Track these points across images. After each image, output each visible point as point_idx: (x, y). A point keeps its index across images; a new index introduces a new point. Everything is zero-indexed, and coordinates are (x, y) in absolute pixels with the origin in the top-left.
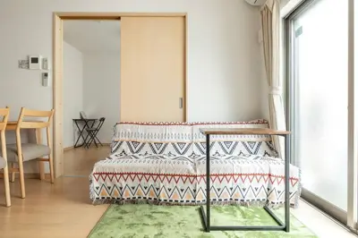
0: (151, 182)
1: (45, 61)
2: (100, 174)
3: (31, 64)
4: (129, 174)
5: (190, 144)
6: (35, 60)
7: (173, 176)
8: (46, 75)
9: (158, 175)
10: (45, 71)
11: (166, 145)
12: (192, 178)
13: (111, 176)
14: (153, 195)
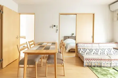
0: (99, 61)
1: (57, 26)
2: (86, 59)
3: (54, 27)
4: (93, 59)
5: (99, 49)
6: (55, 26)
7: (105, 60)
8: (57, 30)
9: (101, 59)
10: (57, 29)
11: (93, 49)
12: (110, 60)
13: (89, 60)
14: (99, 64)
